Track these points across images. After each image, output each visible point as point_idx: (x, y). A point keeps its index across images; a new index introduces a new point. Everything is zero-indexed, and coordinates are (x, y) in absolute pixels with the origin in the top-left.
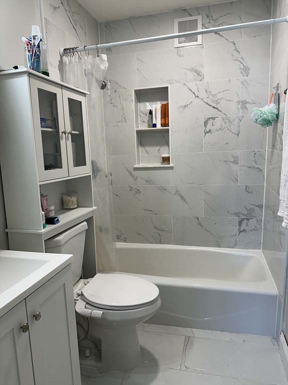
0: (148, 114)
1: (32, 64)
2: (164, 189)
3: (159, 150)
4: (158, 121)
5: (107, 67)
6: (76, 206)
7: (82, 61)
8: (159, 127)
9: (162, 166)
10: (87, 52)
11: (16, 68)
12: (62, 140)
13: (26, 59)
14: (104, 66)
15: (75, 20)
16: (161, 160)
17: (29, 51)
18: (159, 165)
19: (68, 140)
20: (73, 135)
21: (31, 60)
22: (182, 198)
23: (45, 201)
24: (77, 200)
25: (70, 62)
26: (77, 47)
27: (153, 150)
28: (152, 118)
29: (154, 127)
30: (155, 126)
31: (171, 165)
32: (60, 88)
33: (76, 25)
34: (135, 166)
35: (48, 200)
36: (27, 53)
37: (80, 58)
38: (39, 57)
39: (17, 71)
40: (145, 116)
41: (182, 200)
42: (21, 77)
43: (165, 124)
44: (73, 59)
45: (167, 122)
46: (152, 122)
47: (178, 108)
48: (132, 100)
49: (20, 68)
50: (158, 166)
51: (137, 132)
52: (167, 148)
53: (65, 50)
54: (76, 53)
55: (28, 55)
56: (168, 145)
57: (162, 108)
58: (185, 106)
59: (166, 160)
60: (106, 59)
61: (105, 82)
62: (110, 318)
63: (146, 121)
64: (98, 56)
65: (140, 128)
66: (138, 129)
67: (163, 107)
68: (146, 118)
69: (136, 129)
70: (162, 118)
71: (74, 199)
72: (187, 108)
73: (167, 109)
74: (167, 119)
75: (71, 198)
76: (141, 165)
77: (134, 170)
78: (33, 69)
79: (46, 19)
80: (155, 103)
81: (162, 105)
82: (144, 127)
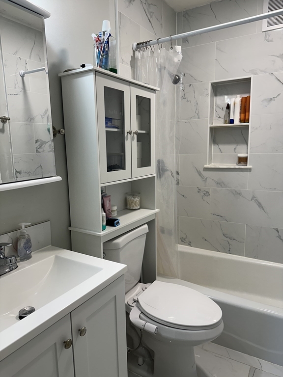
0: (225, 109)
1: (100, 62)
2: (238, 194)
3: (235, 149)
4: (236, 116)
5: (181, 59)
6: (138, 207)
7: (155, 54)
8: (237, 122)
9: (237, 167)
10: (160, 44)
11: (83, 66)
12: (127, 140)
13: (94, 57)
14: (178, 58)
15: (151, 12)
16: (237, 160)
17: (98, 48)
18: (234, 165)
19: (133, 140)
20: (139, 135)
21: (99, 57)
22: (260, 205)
23: (108, 201)
24: (141, 202)
25: (142, 57)
26: (150, 41)
27: (228, 149)
28: (229, 113)
29: (230, 123)
30: (232, 121)
31: (248, 166)
32: (128, 85)
33: (151, 17)
34: (205, 166)
35: (111, 200)
36: (96, 50)
37: (153, 52)
38: (107, 54)
39: (84, 69)
40: (221, 110)
41: (260, 207)
42: (88, 75)
43: (245, 119)
44: (145, 53)
45: (247, 118)
46: (229, 118)
47: (263, 101)
48: (208, 94)
49: (88, 66)
50: (232, 167)
51: (211, 128)
52: (245, 146)
53: (138, 44)
54: (149, 47)
55: (97, 52)
56: (247, 144)
57: (241, 101)
58: (271, 99)
59: (243, 160)
60: (180, 51)
61: (178, 76)
62: (164, 334)
63: (222, 116)
64: (172, 48)
65: (214, 125)
66: (212, 126)
67: (244, 100)
68: (223, 113)
69: (209, 125)
70: (241, 113)
71: (137, 200)
72: (272, 102)
73: (248, 103)
74: (247, 114)
75: (135, 198)
76: (212, 165)
77: (204, 171)
78: (101, 67)
79: (120, 14)
80: (234, 96)
81: (243, 98)
82: (220, 123)
